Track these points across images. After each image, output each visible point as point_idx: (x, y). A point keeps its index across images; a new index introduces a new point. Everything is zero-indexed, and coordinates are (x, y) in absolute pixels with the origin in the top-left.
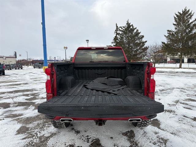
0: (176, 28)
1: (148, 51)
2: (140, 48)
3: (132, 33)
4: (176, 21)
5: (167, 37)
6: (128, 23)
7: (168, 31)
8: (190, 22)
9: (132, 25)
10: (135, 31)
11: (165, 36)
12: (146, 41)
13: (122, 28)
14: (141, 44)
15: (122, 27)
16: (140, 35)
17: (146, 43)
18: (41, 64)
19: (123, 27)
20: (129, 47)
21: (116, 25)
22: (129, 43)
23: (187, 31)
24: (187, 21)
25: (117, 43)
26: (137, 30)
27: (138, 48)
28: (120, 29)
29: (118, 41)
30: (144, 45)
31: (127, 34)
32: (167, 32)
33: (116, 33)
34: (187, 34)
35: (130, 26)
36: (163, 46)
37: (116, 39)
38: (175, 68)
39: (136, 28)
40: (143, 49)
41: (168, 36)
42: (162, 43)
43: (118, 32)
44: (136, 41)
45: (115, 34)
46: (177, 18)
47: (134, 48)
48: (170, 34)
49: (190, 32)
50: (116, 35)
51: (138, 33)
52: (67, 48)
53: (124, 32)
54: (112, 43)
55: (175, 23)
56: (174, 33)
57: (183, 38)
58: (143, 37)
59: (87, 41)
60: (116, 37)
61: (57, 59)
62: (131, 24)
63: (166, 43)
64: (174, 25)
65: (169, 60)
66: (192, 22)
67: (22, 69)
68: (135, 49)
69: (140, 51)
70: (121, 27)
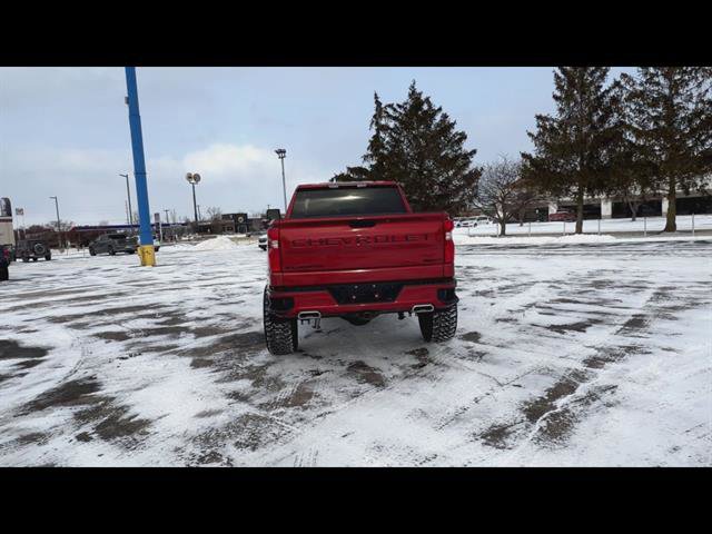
0: (561, 110)
1: (483, 181)
2: (455, 175)
3: (428, 126)
4: (560, 88)
5: (535, 138)
6: (413, 92)
7: (539, 117)
8: (602, 90)
9: (427, 100)
10: (438, 118)
11: (530, 134)
12: (474, 152)
13: (395, 110)
14: (460, 162)
15: (395, 106)
16: (454, 131)
17: (475, 156)
18: (116, 241)
19: (399, 106)
20: (420, 172)
21: (376, 97)
22: (420, 158)
23: (595, 118)
24: (592, 89)
25: (382, 158)
26: (445, 116)
27: (451, 173)
28: (390, 111)
29: (386, 152)
30: (466, 165)
31: (414, 129)
32: (535, 122)
33: (377, 123)
34: (593, 127)
35: (422, 103)
36: (525, 166)
37: (376, 144)
38: (561, 235)
39: (440, 109)
40: (465, 177)
41: (540, 134)
42: (524, 155)
43: (383, 122)
44: (441, 150)
45: (374, 127)
46: (562, 76)
47: (438, 175)
48: (544, 127)
49: (603, 120)
50: (378, 130)
51: (446, 126)
52: (197, 178)
53: (401, 122)
54: (366, 157)
55: (558, 94)
56: (555, 124)
57: (582, 140)
58: (463, 137)
59: (281, 152)
60: (376, 137)
61: (165, 222)
62: (423, 98)
63: (534, 156)
64: (556, 98)
65: (553, 210)
66: (607, 92)
67: (48, 258)
68: (441, 179)
69: (455, 182)
70: (391, 106)
